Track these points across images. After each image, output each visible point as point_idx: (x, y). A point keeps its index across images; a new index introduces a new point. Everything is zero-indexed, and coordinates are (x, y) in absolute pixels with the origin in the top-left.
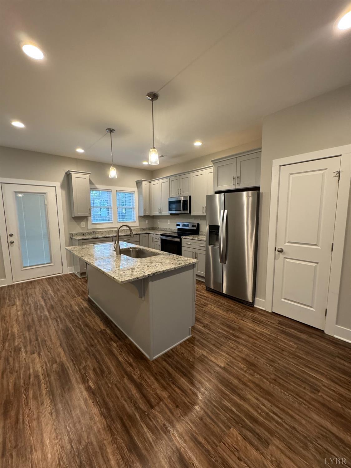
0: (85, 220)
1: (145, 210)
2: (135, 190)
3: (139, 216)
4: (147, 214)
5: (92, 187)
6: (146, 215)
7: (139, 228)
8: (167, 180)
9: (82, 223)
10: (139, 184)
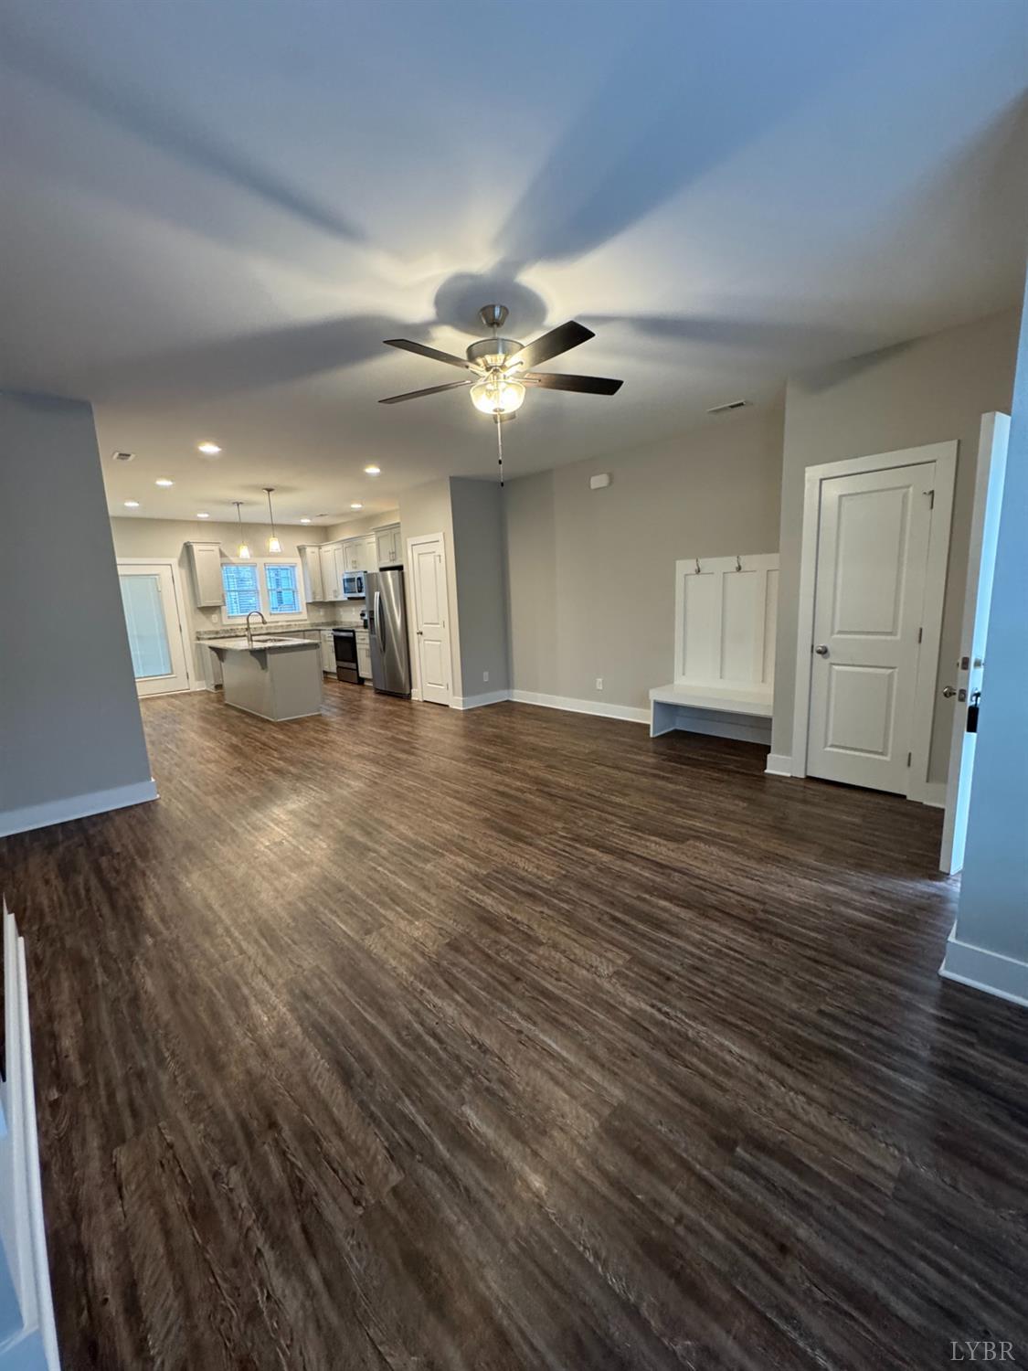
0: (217, 611)
1: (314, 593)
2: (298, 560)
3: (308, 604)
4: (319, 599)
5: (225, 560)
6: (317, 600)
7: (308, 622)
8: (340, 546)
9: (213, 616)
10: (301, 550)
